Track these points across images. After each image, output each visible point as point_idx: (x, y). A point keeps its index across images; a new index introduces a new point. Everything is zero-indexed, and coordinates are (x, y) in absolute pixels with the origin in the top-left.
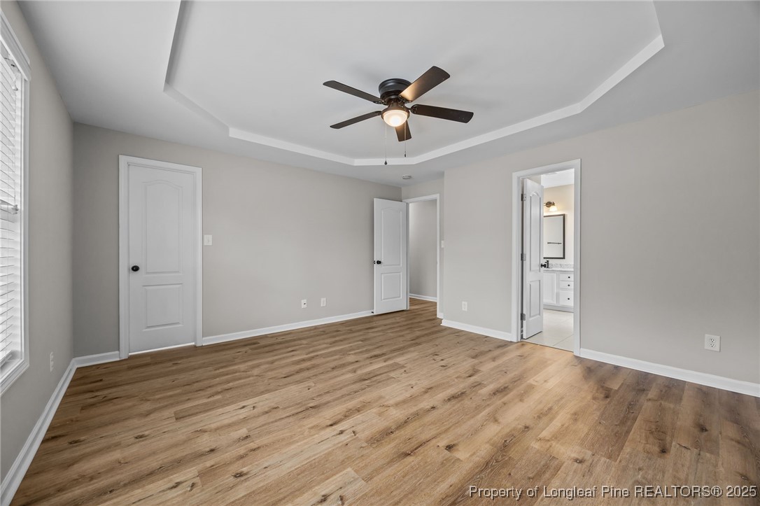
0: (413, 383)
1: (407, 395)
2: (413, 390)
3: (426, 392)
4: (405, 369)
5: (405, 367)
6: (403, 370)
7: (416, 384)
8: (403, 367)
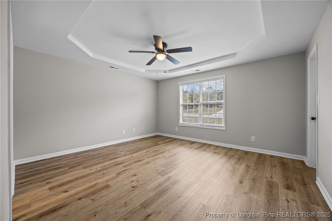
0: (154, 165)
1: (157, 161)
2: (154, 162)
3: (150, 162)
4: (157, 172)
5: (157, 174)
6: (158, 171)
7: (153, 165)
8: (158, 174)
